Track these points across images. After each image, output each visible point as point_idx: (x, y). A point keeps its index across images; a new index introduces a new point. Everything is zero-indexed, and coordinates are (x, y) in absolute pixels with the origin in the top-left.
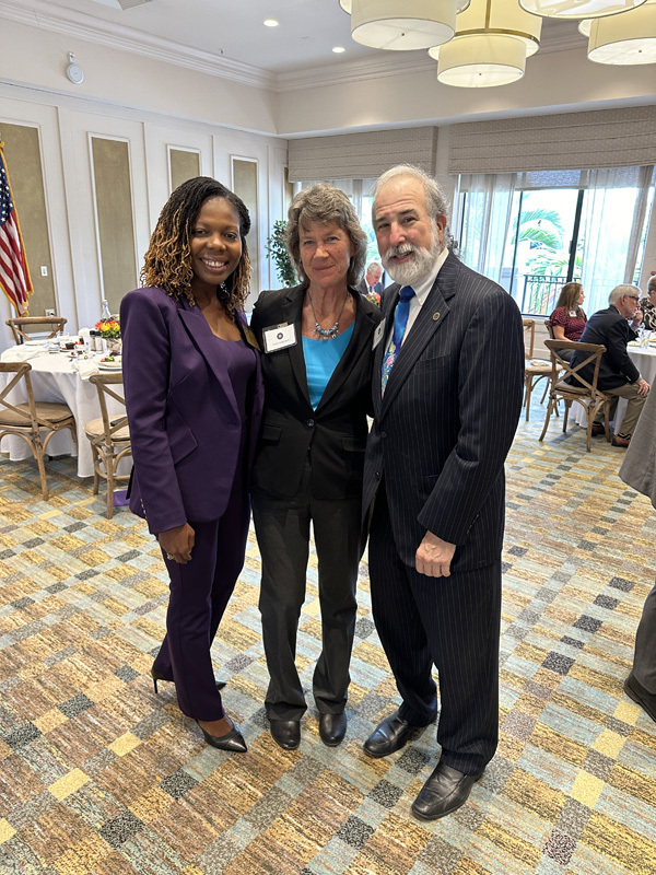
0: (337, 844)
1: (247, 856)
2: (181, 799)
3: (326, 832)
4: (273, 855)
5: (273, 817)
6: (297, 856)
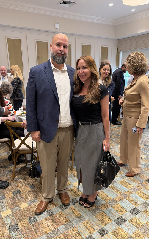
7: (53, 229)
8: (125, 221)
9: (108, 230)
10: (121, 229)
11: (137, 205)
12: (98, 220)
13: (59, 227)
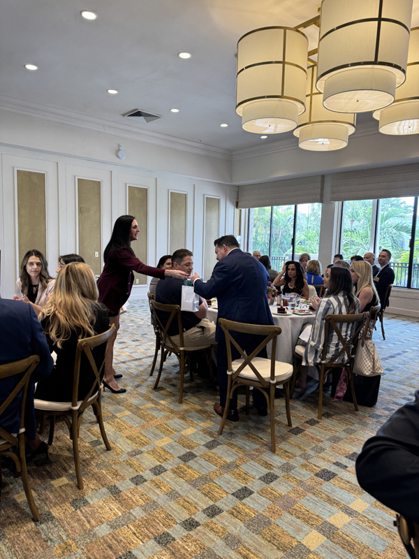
0: (152, 543)
1: (102, 540)
2: (78, 511)
3: (148, 537)
4: (115, 542)
5: (123, 525)
6: (128, 545)
7: (120, 514)
8: (251, 493)
9: (221, 507)
10: (244, 505)
11: (272, 469)
12: (204, 494)
13: (131, 511)
